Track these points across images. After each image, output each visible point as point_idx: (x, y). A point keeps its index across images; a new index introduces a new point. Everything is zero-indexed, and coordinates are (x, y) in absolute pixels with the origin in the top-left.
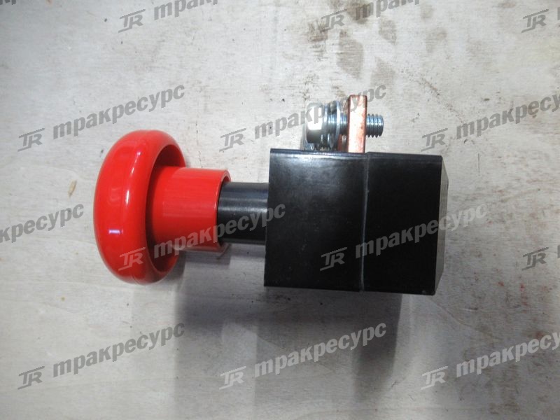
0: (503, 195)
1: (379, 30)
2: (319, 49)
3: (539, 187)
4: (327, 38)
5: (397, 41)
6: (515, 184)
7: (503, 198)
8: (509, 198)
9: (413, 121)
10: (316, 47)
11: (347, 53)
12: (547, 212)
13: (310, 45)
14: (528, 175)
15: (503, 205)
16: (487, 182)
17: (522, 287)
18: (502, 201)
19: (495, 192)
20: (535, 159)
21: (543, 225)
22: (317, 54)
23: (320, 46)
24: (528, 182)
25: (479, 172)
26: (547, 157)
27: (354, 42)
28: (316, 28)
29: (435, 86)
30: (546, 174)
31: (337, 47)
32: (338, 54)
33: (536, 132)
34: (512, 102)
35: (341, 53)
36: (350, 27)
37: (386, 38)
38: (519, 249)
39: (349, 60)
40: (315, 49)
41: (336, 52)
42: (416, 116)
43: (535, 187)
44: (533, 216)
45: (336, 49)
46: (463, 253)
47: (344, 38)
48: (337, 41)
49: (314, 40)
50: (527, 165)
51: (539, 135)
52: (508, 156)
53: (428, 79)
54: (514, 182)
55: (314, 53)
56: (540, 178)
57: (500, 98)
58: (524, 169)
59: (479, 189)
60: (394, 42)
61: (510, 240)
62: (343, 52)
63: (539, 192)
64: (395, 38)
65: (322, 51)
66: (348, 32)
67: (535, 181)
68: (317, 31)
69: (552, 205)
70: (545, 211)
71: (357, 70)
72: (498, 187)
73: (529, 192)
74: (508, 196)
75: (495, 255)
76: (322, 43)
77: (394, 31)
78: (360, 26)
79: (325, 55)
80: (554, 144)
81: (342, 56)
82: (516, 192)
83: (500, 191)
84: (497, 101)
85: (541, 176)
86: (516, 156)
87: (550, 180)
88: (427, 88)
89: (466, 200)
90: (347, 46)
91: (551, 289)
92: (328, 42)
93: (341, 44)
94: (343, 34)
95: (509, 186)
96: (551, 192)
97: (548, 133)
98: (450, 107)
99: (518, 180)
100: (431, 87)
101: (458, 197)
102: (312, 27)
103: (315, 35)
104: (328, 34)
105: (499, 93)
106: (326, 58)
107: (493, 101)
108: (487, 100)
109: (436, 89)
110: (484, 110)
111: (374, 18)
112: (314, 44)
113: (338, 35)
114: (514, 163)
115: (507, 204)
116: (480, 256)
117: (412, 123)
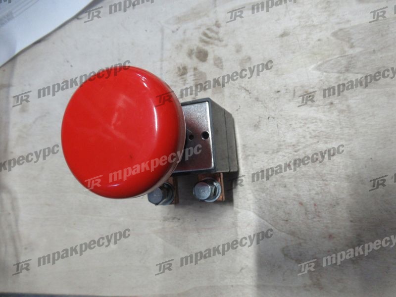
0: (296, 148)
1: (213, 63)
2: (184, 80)
3: (318, 140)
4: (187, 73)
6: (302, 140)
9: (237, 110)
10: (182, 78)
11: (199, 79)
13: (179, 78)
14: (310, 133)
15: (296, 153)
16: (284, 141)
17: (315, 205)
18: (295, 151)
19: (290, 146)
20: (313, 123)
22: (183, 82)
23: (184, 78)
24: (310, 138)
25: (279, 135)
26: (321, 120)
27: (201, 73)
28: (181, 68)
29: (248, 89)
30: (321, 131)
31: (192, 77)
33: (312, 106)
34: (294, 90)
35: (195, 80)
36: (198, 65)
37: (218, 67)
39: (200, 82)
40: (182, 80)
41: (192, 79)
42: (238, 107)
43: (315, 140)
45: (192, 78)
46: (275, 185)
47: (196, 72)
48: (193, 73)
49: (181, 75)
50: (308, 128)
51: (313, 108)
52: (296, 123)
53: (243, 85)
55: (181, 82)
56: (318, 134)
57: (287, 90)
58: (307, 130)
59: (280, 145)
60: (222, 69)
61: (303, 175)
62: (196, 78)
63: (318, 143)
64: (222, 66)
65: (185, 81)
66: (198, 68)
67: (315, 137)
68: (182, 70)
72: (291, 143)
73: (312, 144)
74: (299, 148)
75: (295, 186)
76: (185, 76)
77: (221, 62)
78: (203, 63)
79: (187, 82)
81: (195, 81)
82: (304, 145)
83: (294, 145)
84: (285, 91)
85: (319, 133)
86: (301, 123)
87: (325, 135)
88: (243, 91)
89: (273, 153)
90: (198, 75)
92: (188, 74)
93: (195, 75)
94: (195, 69)
95: (298, 142)
96: (326, 142)
97: (319, 106)
98: (257, 99)
99: (304, 137)
100: (245, 89)
101: (268, 152)
102: (179, 68)
103: (181, 72)
104: (188, 71)
105: (285, 86)
106: (188, 83)
107: (283, 92)
108: (278, 92)
109: (248, 91)
110: (278, 98)
111: (210, 57)
112: (181, 77)
113: (192, 70)
114: (301, 127)
115: (299, 152)
116: (285, 187)
117: (237, 112)
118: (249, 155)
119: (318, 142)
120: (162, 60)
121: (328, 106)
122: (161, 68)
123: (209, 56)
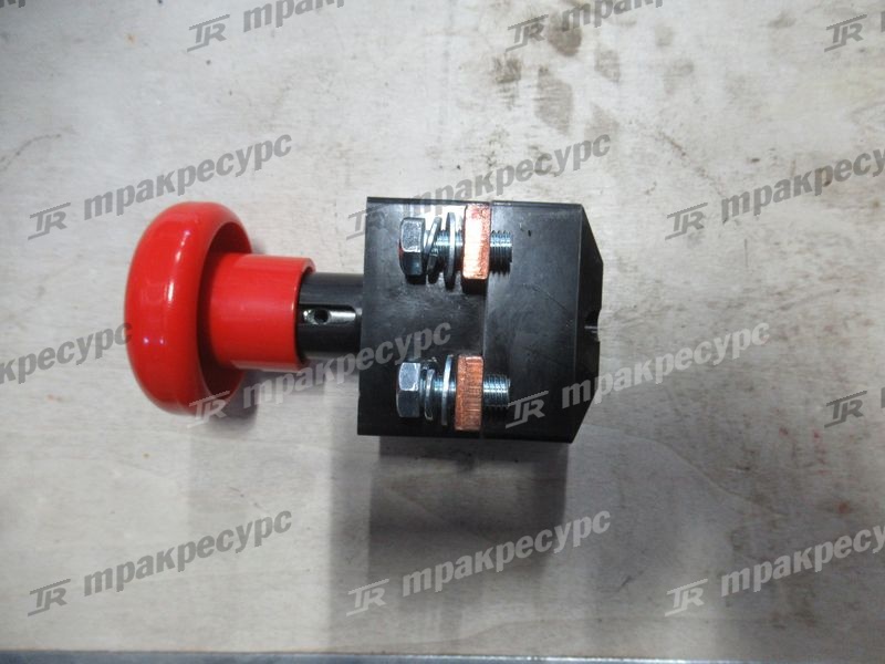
0: (785, 299)
1: (594, 64)
2: (509, 94)
3: (837, 287)
4: (519, 78)
5: (621, 79)
6: (801, 282)
7: (784, 303)
8: (793, 304)
9: (647, 192)
10: (505, 91)
11: (549, 99)
12: (851, 324)
13: (496, 88)
14: (821, 269)
15: (784, 313)
16: (759, 281)
17: (816, 436)
18: (783, 308)
19: (772, 295)
20: (830, 245)
21: (845, 343)
22: (505, 100)
23: (509, 90)
24: (821, 279)
25: (747, 266)
26: (849, 242)
27: (559, 83)
28: (504, 63)
29: (680, 142)
30: (848, 267)
31: (535, 89)
32: (536, 100)
33: (831, 206)
34: (794, 162)
35: (542, 99)
36: (552, 61)
37: (605, 74)
38: (810, 379)
39: (553, 107)
40: (503, 94)
41: (532, 96)
42: (653, 186)
43: (831, 286)
44: (829, 329)
45: (533, 93)
46: (725, 385)
47: (544, 78)
48: (536, 82)
49: (502, 82)
50: (818, 255)
51: (835, 210)
52: (790, 242)
53: (668, 132)
54: (801, 280)
55: (501, 100)
56: (839, 274)
57: (775, 158)
58: (814, 261)
59: (747, 290)
60: (617, 81)
61: (795, 366)
62: (543, 96)
63: (838, 294)
64: (618, 75)
65: (512, 97)
66: (551, 70)
67: (831, 278)
68: (505, 69)
69: (858, 314)
70: (848, 322)
71: (563, 121)
72: (775, 287)
73: (822, 294)
74: (792, 301)
75: (773, 388)
76: (513, 85)
77: (616, 65)
78: (567, 60)
79: (517, 102)
80: (857, 224)
81: (541, 103)
82: (803, 295)
83: (779, 294)
84: (771, 162)
85: (840, 270)
86: (801, 242)
87: (855, 277)
88: (667, 146)
89: (729, 307)
90: (549, 88)
91: (860, 439)
92: (523, 83)
93: (540, 87)
94: (543, 71)
95: (793, 286)
96: (855, 294)
97: (849, 207)
98: (701, 172)
99: (806, 276)
100: (672, 143)
101: (716, 303)
102: (498, 63)
103: (503, 74)
104: (522, 72)
105: (773, 149)
106: (519, 106)
107: (766, 161)
108: (755, 160)
109: (680, 148)
110: (752, 176)
111: (587, 47)
112: (501, 87)
113: (535, 73)
114: (799, 252)
115: (790, 312)
116: (751, 389)
117: (647, 197)
118: (669, 307)
119: (838, 291)
120: (449, 33)
121: (868, 211)
122: (446, 55)
123: (583, 42)
